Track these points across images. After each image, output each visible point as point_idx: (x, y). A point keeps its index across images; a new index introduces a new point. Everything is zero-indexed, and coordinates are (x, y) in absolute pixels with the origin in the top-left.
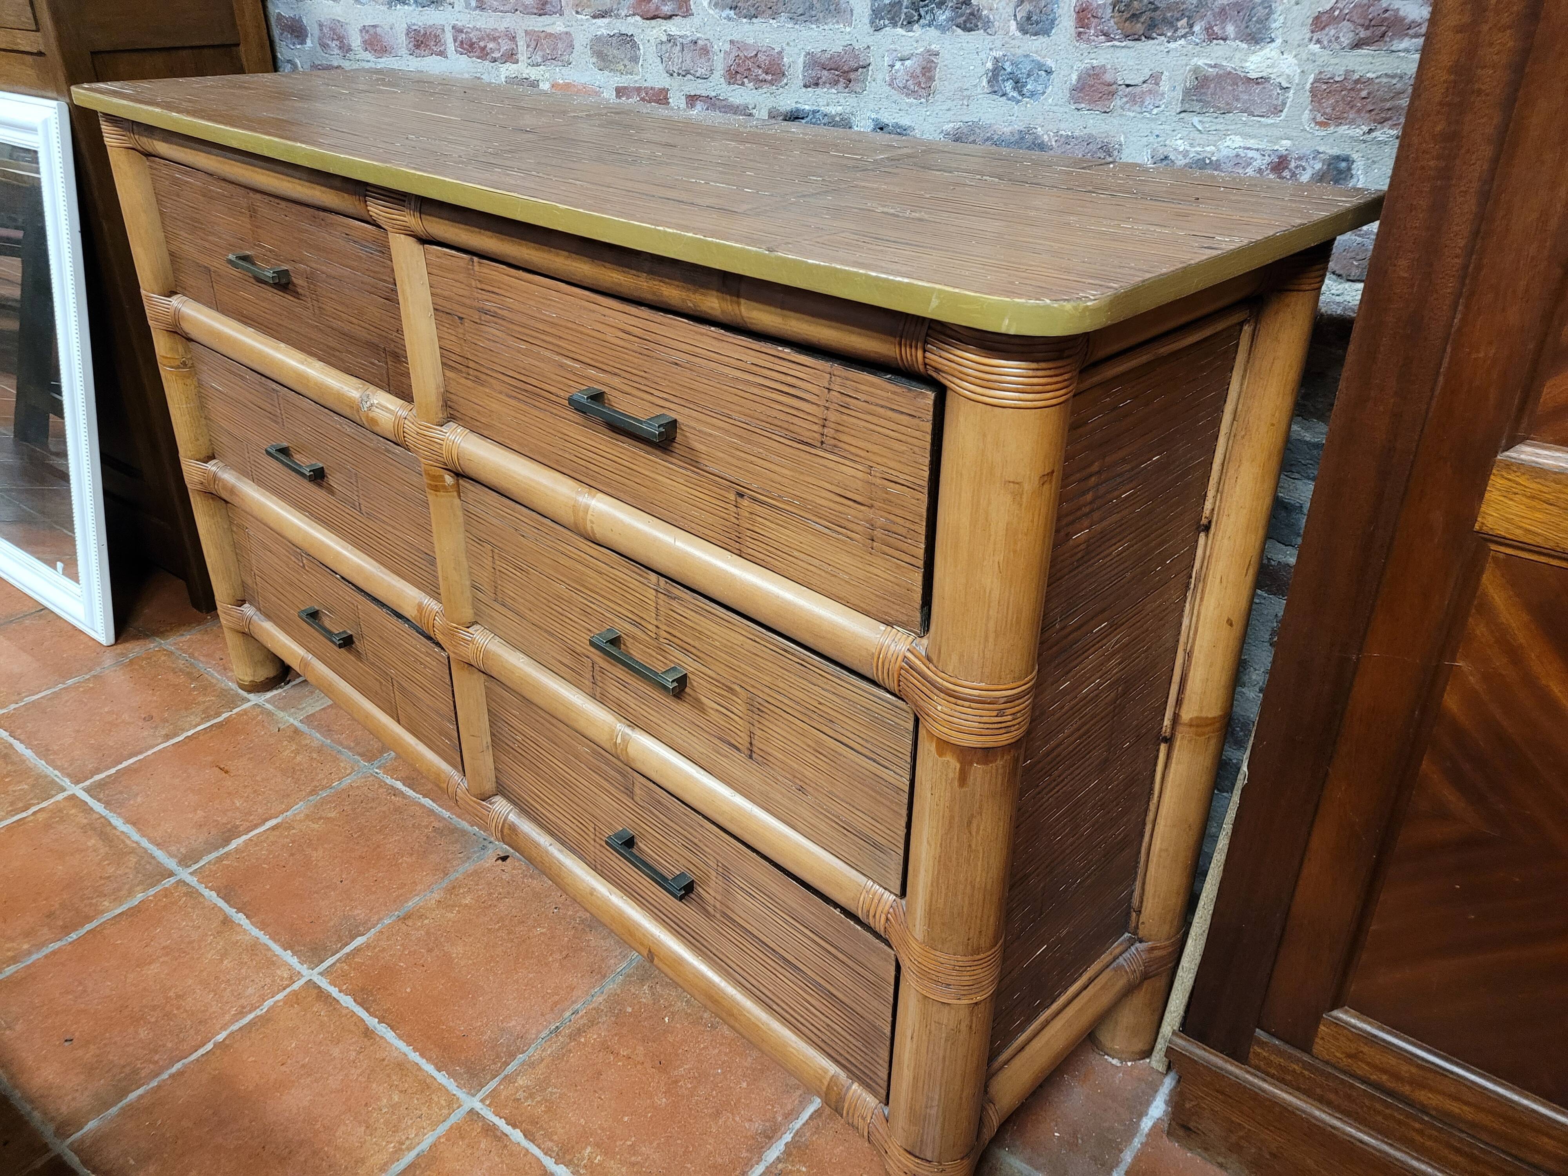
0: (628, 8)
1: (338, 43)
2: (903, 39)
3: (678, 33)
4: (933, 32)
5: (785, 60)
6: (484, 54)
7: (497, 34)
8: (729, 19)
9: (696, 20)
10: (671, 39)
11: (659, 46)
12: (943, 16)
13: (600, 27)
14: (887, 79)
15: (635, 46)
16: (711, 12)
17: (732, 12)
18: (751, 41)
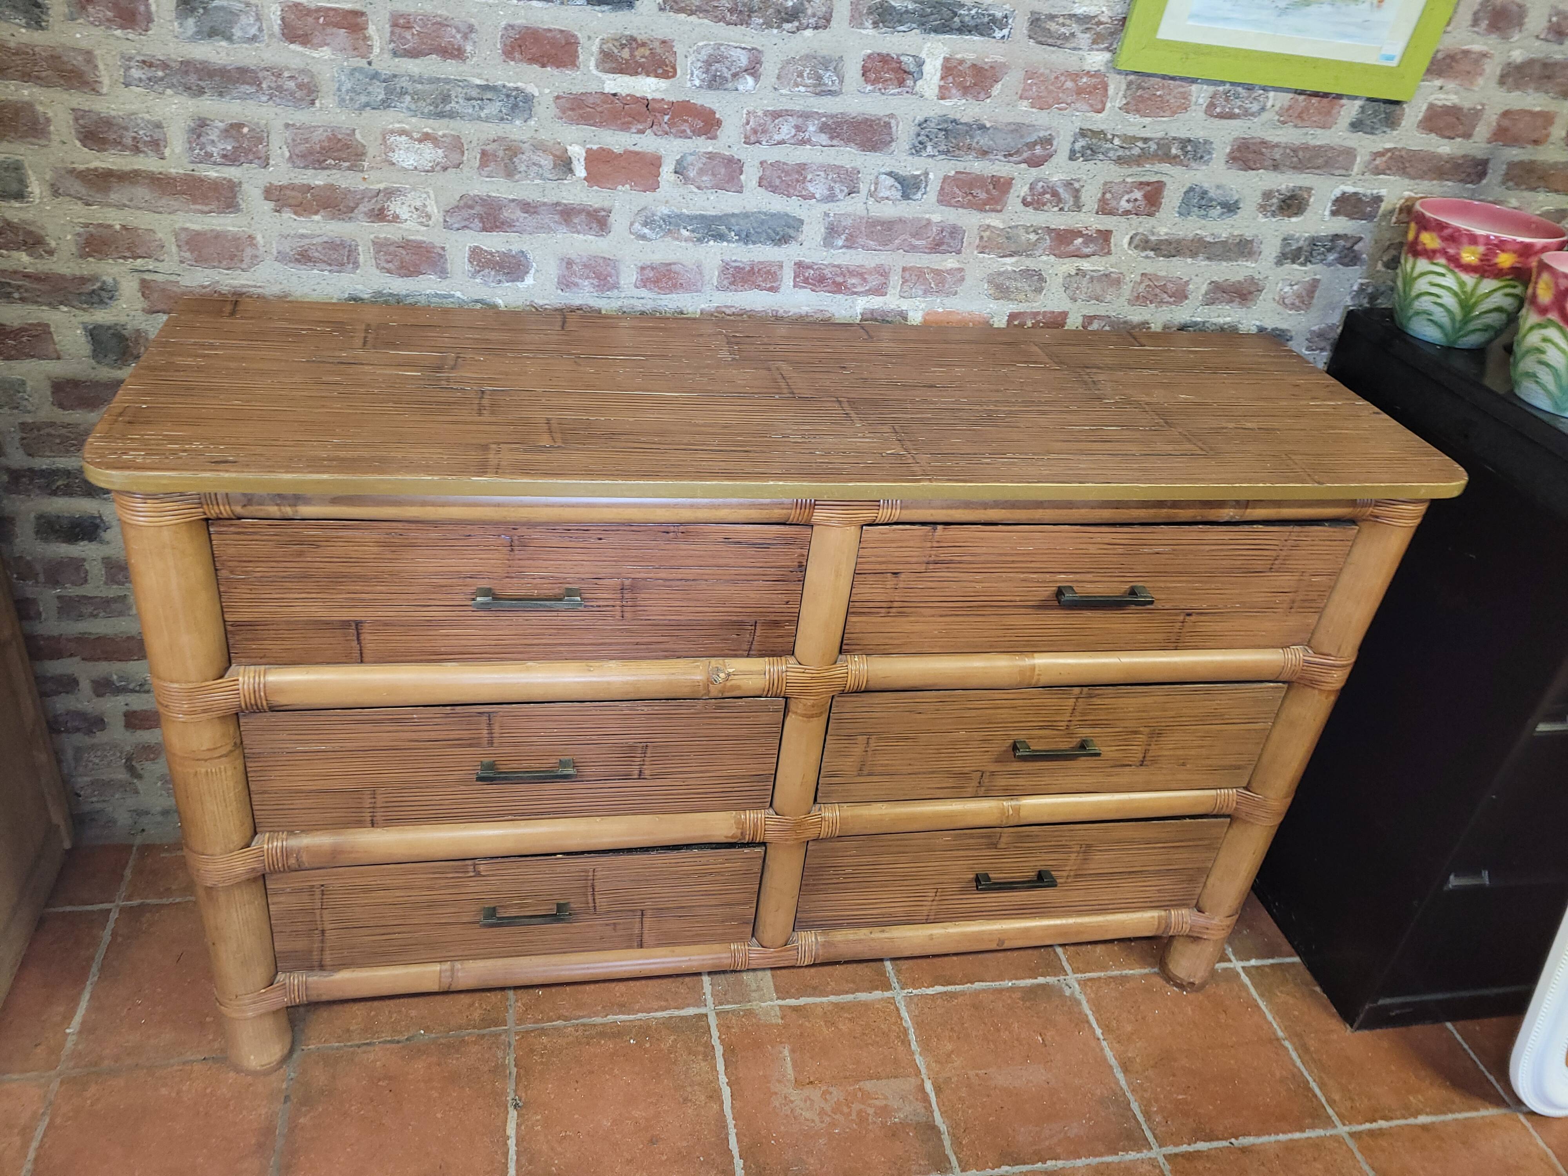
0: (1044, 250)
1: (595, 282)
2: (1296, 272)
3: (1091, 268)
4: (1319, 267)
5: (1190, 286)
6: (838, 288)
7: (864, 271)
8: (1147, 257)
9: (1112, 259)
10: (1080, 272)
11: (1068, 279)
12: (1331, 257)
13: (1005, 264)
14: (1277, 298)
15: (1042, 279)
16: (1130, 252)
17: (1152, 254)
18: (1163, 274)
